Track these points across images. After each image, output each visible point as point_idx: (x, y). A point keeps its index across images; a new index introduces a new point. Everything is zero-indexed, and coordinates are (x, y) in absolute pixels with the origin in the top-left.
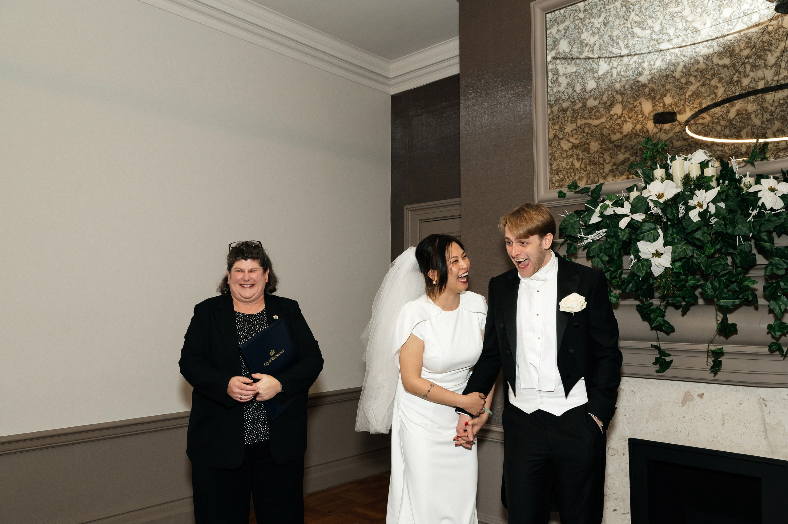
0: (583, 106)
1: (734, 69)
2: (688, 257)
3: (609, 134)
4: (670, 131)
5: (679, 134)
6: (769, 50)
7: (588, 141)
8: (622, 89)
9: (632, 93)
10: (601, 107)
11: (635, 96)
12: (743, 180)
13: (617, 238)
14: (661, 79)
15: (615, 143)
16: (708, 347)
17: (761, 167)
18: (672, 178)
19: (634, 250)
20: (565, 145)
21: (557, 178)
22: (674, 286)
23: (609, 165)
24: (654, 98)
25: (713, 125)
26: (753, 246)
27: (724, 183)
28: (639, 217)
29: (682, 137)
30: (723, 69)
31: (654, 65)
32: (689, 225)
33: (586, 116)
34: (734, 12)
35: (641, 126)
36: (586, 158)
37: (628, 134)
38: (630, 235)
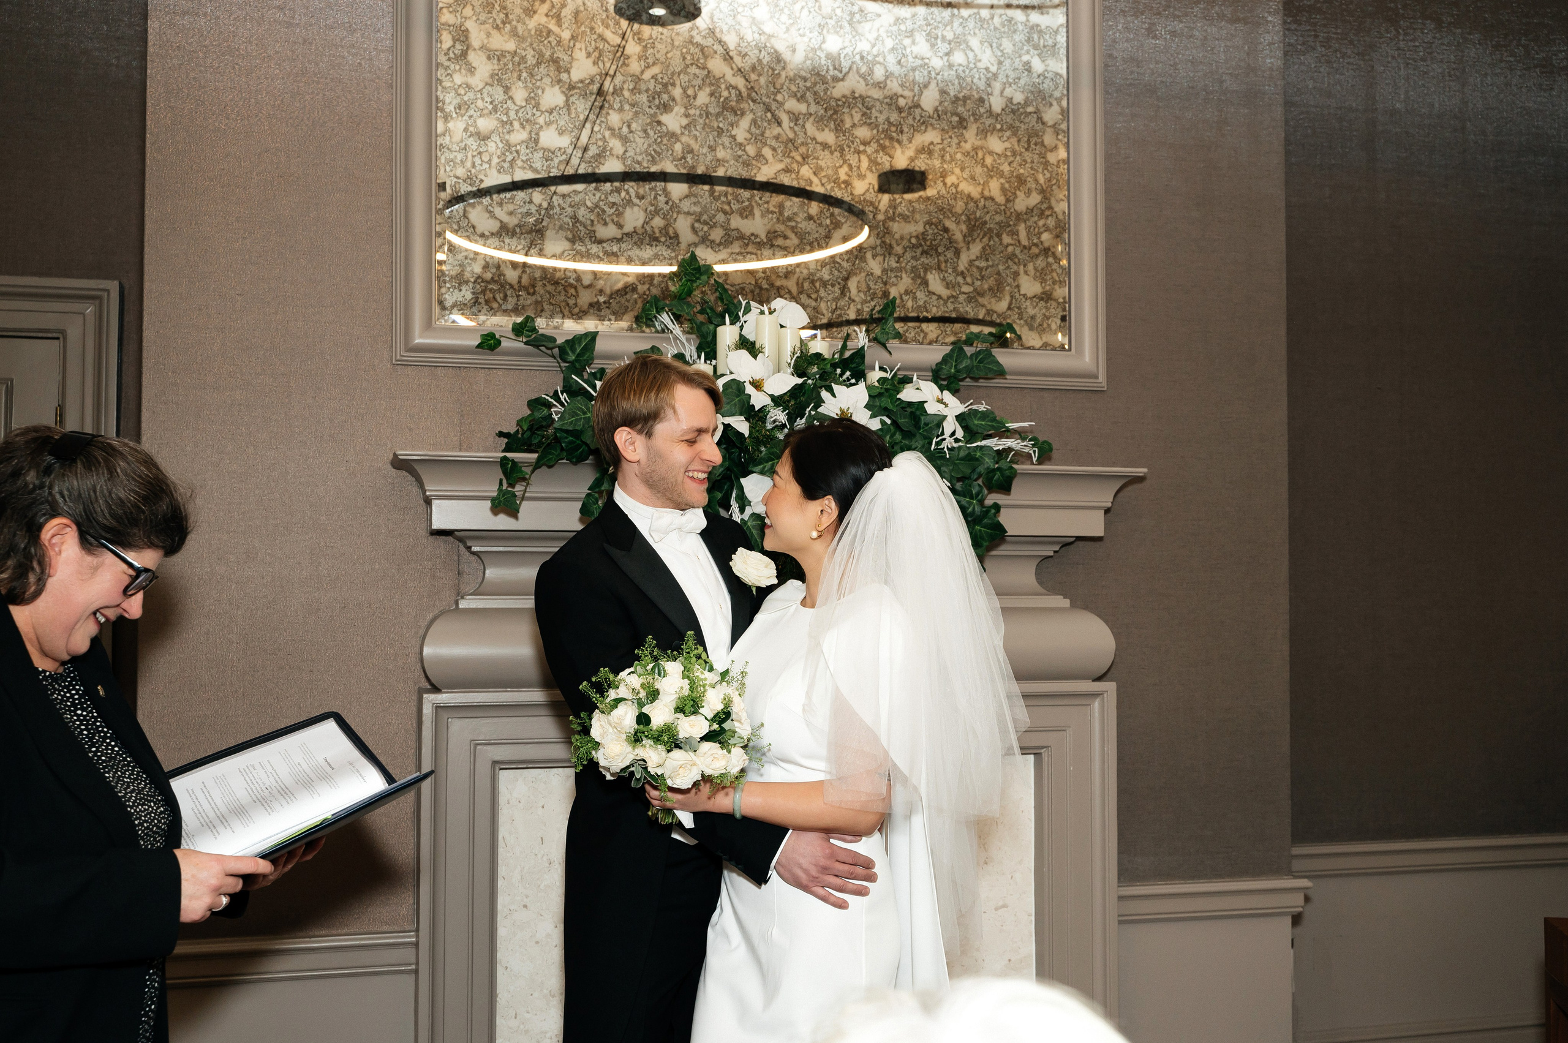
0: (530, 139)
1: (841, 156)
3: (594, 221)
4: (721, 247)
6: (899, 142)
7: (539, 226)
8: (625, 130)
9: (645, 145)
11: (653, 153)
14: (707, 133)
15: (605, 245)
19: (737, 495)
20: (484, 222)
21: (456, 296)
23: (589, 291)
30: (823, 151)
31: (695, 98)
33: (538, 165)
34: (844, 48)
35: (663, 221)
37: (635, 232)
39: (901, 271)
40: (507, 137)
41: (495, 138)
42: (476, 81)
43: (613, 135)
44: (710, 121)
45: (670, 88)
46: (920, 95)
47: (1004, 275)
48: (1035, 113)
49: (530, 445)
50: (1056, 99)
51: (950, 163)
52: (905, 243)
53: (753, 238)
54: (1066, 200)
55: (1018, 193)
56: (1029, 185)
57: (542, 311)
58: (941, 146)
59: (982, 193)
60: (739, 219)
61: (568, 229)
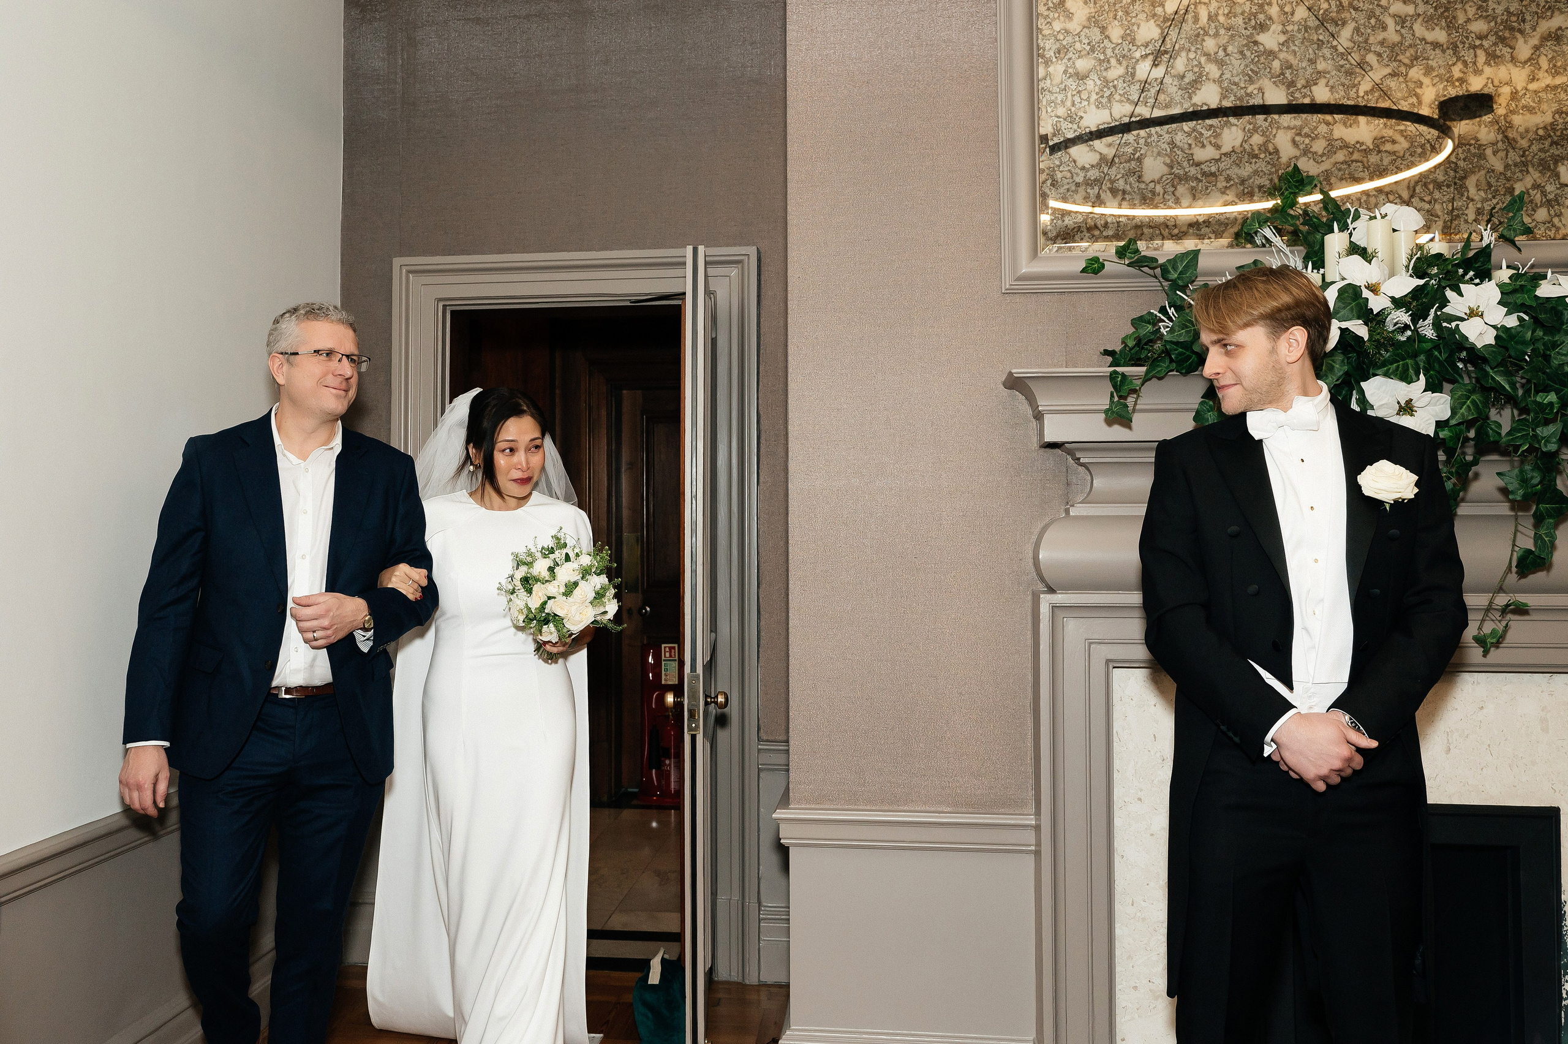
0: (1128, 73)
1: (1454, 54)
3: (1192, 145)
4: (1324, 158)
5: (1343, 167)
6: (1521, 31)
7: (1138, 155)
8: (1221, 53)
9: (1242, 65)
10: (1171, 84)
11: (1250, 72)
14: (1307, 47)
15: (1203, 166)
20: (1084, 156)
24: (1292, 83)
25: (1413, 159)
29: (1349, 174)
30: (1434, 50)
31: (1292, 15)
33: (1135, 97)
35: (1262, 138)
36: (1134, 192)
37: (1233, 151)
39: (1528, 165)
40: (1104, 74)
41: (1094, 76)
42: (1074, 26)
43: (1209, 60)
44: (1310, 35)
45: (1266, 7)
49: (1139, 359)
52: (1531, 135)
53: (1358, 146)
57: (1142, 234)
60: (1342, 128)
61: (1166, 155)
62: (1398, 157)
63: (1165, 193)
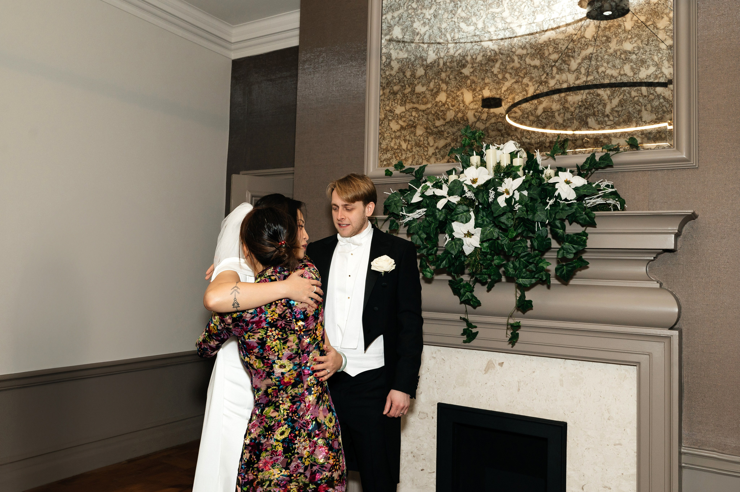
0: (412, 91)
1: (543, 70)
2: (494, 238)
3: (434, 119)
4: (486, 122)
6: (573, 57)
7: (414, 124)
8: (447, 79)
9: (456, 83)
10: (428, 94)
11: (458, 86)
12: (545, 171)
13: (435, 217)
14: (481, 73)
15: (439, 128)
16: (508, 321)
17: (561, 160)
18: (486, 165)
19: (449, 230)
20: (394, 126)
21: (385, 156)
22: (481, 265)
23: (432, 148)
24: (474, 90)
25: (523, 120)
26: (549, 231)
27: (529, 172)
28: (455, 199)
29: (496, 128)
30: (534, 69)
31: (476, 59)
32: (497, 210)
33: (414, 100)
35: (462, 114)
36: (413, 141)
37: (451, 121)
38: (446, 216)
39: (573, 120)
40: (404, 91)
41: (400, 93)
42: (393, 73)
43: (443, 82)
44: (483, 68)
46: (585, 32)
47: (632, 113)
48: (652, 24)
50: (666, 14)
51: (601, 61)
52: (576, 105)
53: (500, 115)
54: (672, 66)
55: (641, 68)
56: (648, 63)
58: (596, 54)
59: (620, 73)
61: (425, 124)
62: (517, 119)
63: (424, 140)
